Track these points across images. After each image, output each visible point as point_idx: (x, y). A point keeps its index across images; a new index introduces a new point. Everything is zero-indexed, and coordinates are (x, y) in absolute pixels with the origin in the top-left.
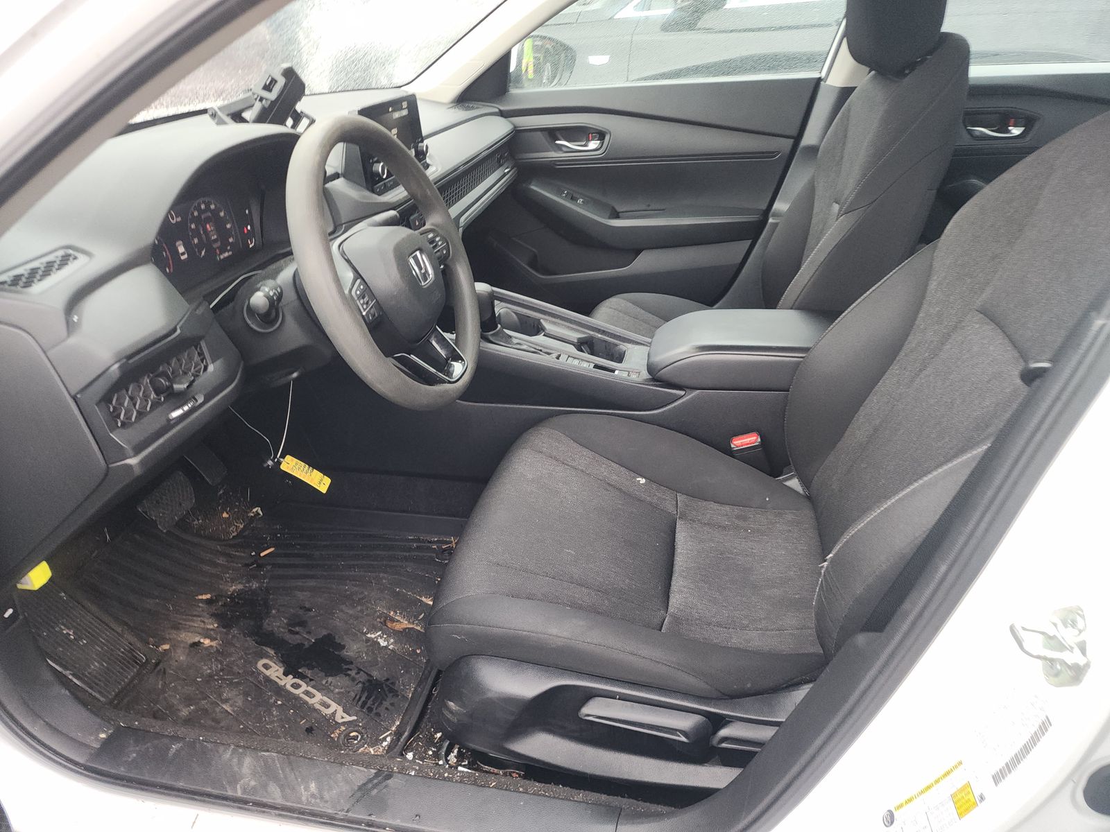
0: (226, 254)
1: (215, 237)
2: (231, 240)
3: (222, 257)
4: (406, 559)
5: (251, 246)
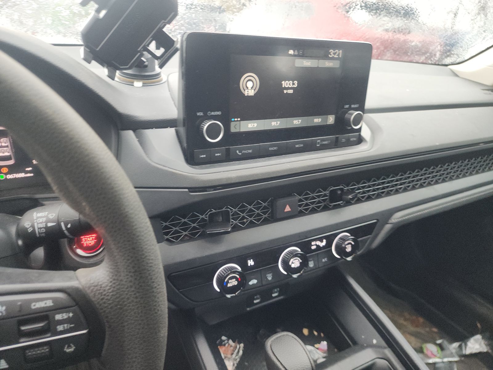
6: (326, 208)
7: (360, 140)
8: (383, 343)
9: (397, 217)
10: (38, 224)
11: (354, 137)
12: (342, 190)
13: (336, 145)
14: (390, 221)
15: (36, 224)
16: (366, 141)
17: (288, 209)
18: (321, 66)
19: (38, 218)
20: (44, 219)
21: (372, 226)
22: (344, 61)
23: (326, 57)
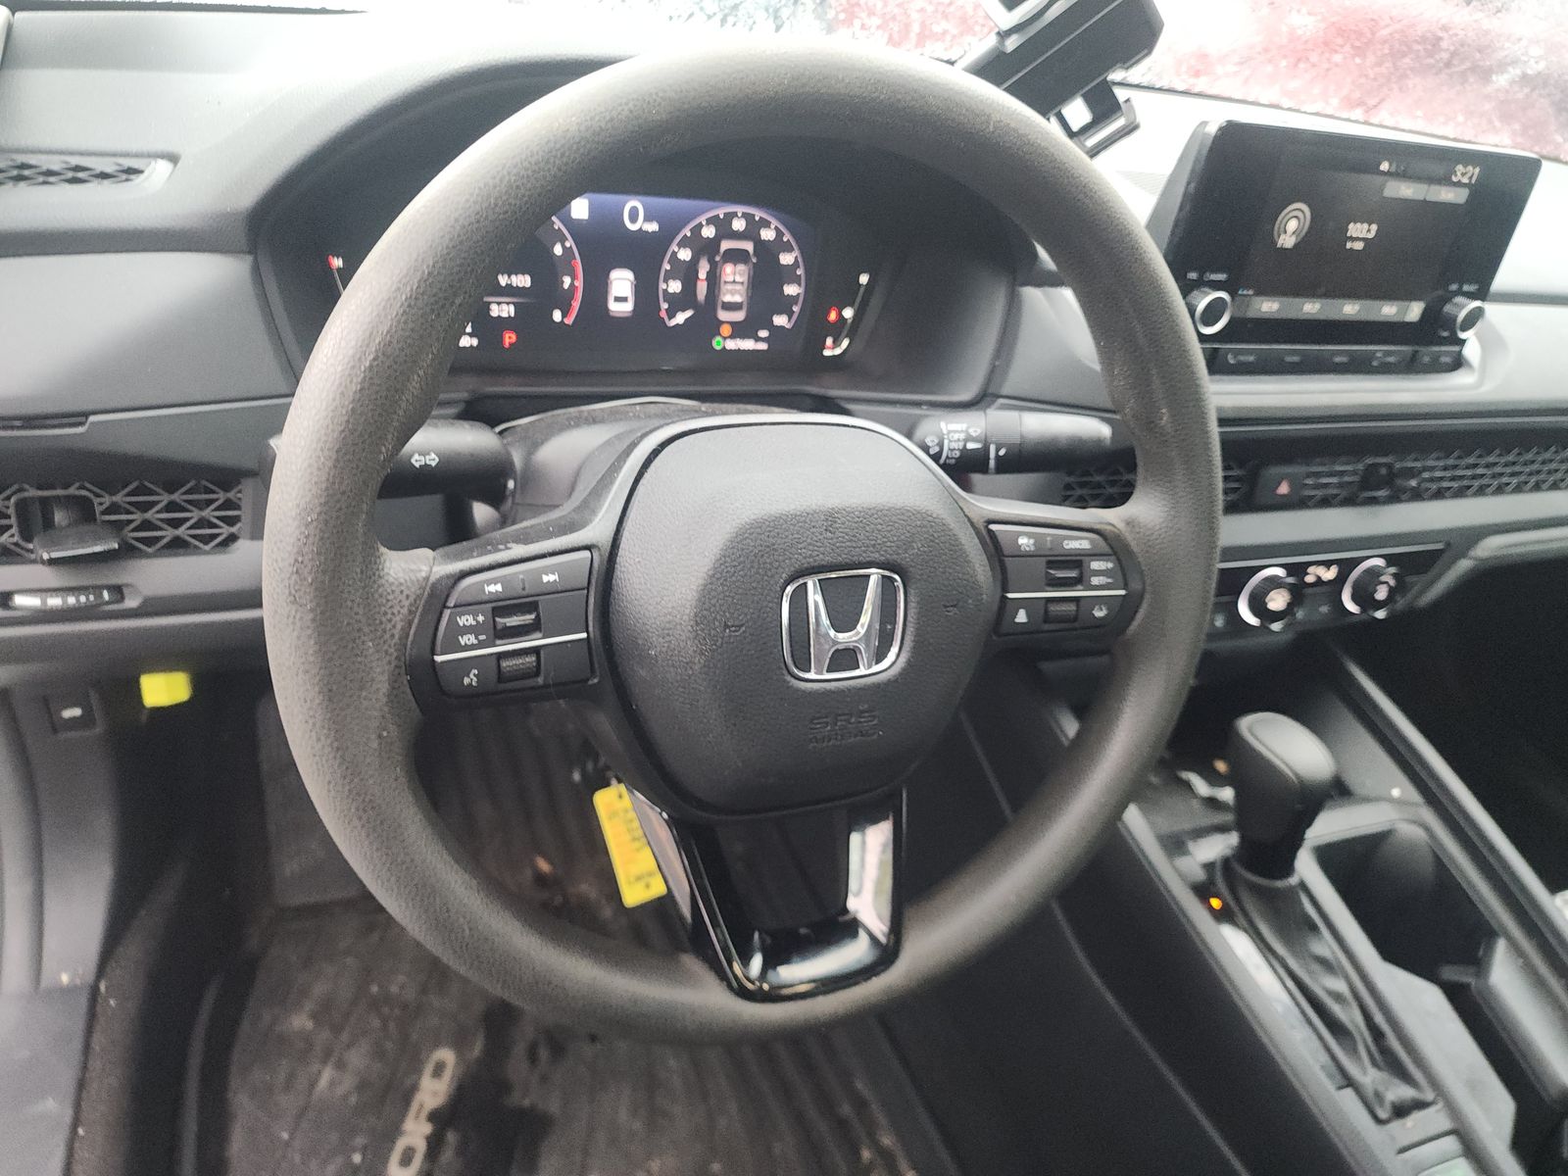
0: (748, 345)
1: (738, 299)
2: (780, 320)
3: (731, 345)
4: (799, 1119)
5: (827, 353)
6: (1350, 501)
7: (1458, 363)
8: (1415, 796)
9: (1491, 547)
10: (951, 441)
11: (1447, 353)
12: (1389, 466)
13: (1411, 367)
14: (1472, 553)
15: (946, 442)
16: (1469, 365)
17: (1284, 489)
18: (1431, 197)
19: (949, 432)
20: (962, 436)
21: (1434, 556)
22: (1477, 191)
23: (1446, 180)
